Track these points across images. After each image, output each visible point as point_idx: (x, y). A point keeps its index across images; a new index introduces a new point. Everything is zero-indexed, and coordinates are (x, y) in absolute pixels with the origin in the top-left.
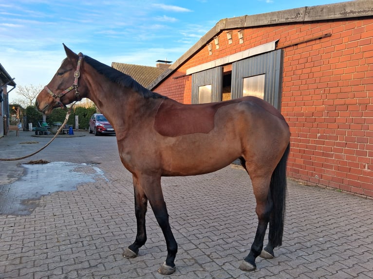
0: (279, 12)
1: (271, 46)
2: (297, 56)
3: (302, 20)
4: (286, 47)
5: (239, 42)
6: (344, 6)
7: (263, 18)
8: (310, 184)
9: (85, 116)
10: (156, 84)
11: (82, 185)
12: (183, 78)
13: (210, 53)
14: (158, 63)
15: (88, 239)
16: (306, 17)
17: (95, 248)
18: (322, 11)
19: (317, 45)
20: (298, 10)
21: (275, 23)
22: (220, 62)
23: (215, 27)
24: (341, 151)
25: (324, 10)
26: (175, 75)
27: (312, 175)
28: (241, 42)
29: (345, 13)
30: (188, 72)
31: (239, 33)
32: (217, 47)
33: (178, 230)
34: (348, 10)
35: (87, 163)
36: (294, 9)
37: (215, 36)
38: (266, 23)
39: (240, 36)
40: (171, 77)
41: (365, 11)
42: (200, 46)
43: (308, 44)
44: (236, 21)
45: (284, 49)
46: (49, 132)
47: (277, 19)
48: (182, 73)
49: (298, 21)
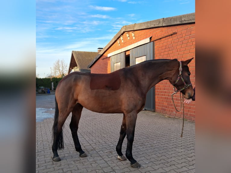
0: (151, 21)
1: (148, 40)
2: (161, 45)
3: (162, 25)
4: (155, 40)
6: (181, 17)
7: (143, 25)
9: (57, 82)
10: (93, 62)
11: (46, 119)
12: (106, 59)
13: (119, 45)
14: (99, 49)
16: (164, 24)
18: (171, 20)
19: (170, 39)
20: (159, 20)
21: (149, 27)
22: (124, 49)
23: (121, 30)
25: (172, 20)
26: (102, 58)
27: (172, 111)
28: (134, 38)
29: (182, 21)
30: (109, 55)
31: (132, 33)
32: (123, 41)
34: (183, 20)
35: (53, 108)
36: (158, 20)
37: (121, 35)
38: (145, 27)
39: (133, 35)
40: (101, 59)
41: (190, 20)
42: (114, 41)
43: (166, 38)
44: (130, 27)
45: (155, 42)
47: (150, 25)
48: (106, 56)
49: (160, 26)
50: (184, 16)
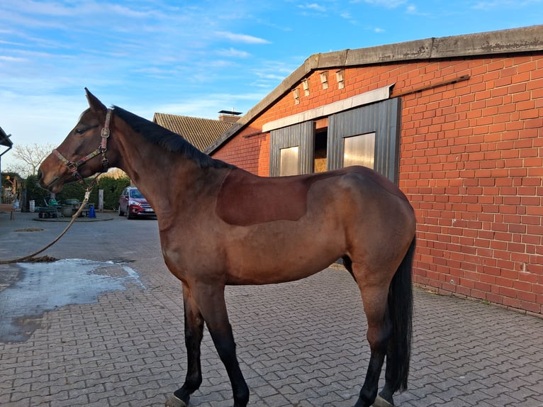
0: (394, 45)
1: (383, 93)
2: (421, 108)
3: (427, 57)
4: (404, 95)
5: (337, 86)
6: (486, 37)
7: (372, 53)
8: (442, 292)
9: (113, 190)
10: (219, 144)
11: (105, 294)
12: (257, 136)
13: (297, 102)
14: (222, 114)
15: (112, 379)
16: (434, 52)
17: (123, 394)
18: (456, 44)
19: (449, 93)
20: (421, 42)
21: (388, 60)
22: (310, 115)
23: (304, 65)
24: (487, 244)
25: (459, 43)
26: (245, 133)
27: (446, 279)
28: (341, 86)
29: (490, 47)
30: (265, 128)
31: (337, 74)
32: (307, 94)
33: (249, 365)
34: (493, 44)
35: (115, 260)
36: (416, 42)
37: (303, 78)
38: (376, 60)
39: (339, 78)
40: (241, 135)
41: (516, 45)
42: (281, 92)
43: (437, 90)
44: (334, 57)
45: (402, 98)
46: (59, 214)
47: (391, 55)
48: (255, 129)
49: (422, 57)
50: (496, 35)
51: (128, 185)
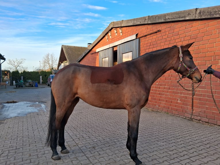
0: (137, 19)
1: (134, 37)
2: (146, 42)
3: (147, 23)
4: (141, 37)
5: (120, 34)
6: (165, 15)
7: (130, 22)
8: (154, 110)
9: (46, 76)
10: (82, 57)
11: (30, 113)
12: (95, 54)
13: (107, 40)
14: (89, 45)
16: (149, 21)
18: (156, 18)
19: (155, 36)
21: (135, 24)
22: (112, 45)
23: (109, 26)
24: (168, 92)
25: (157, 18)
26: (91, 52)
27: (155, 105)
28: (121, 34)
29: (166, 19)
30: (97, 50)
31: (120, 29)
32: (111, 37)
35: (39, 102)
36: (144, 17)
37: (109, 31)
38: (131, 24)
39: (120, 31)
40: (89, 53)
41: (174, 18)
42: (102, 37)
43: (151, 35)
44: (118, 23)
45: (140, 39)
46: (24, 86)
47: (136, 22)
48: (94, 51)
49: (145, 23)
50: (168, 14)
51: (52, 74)
